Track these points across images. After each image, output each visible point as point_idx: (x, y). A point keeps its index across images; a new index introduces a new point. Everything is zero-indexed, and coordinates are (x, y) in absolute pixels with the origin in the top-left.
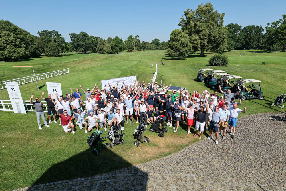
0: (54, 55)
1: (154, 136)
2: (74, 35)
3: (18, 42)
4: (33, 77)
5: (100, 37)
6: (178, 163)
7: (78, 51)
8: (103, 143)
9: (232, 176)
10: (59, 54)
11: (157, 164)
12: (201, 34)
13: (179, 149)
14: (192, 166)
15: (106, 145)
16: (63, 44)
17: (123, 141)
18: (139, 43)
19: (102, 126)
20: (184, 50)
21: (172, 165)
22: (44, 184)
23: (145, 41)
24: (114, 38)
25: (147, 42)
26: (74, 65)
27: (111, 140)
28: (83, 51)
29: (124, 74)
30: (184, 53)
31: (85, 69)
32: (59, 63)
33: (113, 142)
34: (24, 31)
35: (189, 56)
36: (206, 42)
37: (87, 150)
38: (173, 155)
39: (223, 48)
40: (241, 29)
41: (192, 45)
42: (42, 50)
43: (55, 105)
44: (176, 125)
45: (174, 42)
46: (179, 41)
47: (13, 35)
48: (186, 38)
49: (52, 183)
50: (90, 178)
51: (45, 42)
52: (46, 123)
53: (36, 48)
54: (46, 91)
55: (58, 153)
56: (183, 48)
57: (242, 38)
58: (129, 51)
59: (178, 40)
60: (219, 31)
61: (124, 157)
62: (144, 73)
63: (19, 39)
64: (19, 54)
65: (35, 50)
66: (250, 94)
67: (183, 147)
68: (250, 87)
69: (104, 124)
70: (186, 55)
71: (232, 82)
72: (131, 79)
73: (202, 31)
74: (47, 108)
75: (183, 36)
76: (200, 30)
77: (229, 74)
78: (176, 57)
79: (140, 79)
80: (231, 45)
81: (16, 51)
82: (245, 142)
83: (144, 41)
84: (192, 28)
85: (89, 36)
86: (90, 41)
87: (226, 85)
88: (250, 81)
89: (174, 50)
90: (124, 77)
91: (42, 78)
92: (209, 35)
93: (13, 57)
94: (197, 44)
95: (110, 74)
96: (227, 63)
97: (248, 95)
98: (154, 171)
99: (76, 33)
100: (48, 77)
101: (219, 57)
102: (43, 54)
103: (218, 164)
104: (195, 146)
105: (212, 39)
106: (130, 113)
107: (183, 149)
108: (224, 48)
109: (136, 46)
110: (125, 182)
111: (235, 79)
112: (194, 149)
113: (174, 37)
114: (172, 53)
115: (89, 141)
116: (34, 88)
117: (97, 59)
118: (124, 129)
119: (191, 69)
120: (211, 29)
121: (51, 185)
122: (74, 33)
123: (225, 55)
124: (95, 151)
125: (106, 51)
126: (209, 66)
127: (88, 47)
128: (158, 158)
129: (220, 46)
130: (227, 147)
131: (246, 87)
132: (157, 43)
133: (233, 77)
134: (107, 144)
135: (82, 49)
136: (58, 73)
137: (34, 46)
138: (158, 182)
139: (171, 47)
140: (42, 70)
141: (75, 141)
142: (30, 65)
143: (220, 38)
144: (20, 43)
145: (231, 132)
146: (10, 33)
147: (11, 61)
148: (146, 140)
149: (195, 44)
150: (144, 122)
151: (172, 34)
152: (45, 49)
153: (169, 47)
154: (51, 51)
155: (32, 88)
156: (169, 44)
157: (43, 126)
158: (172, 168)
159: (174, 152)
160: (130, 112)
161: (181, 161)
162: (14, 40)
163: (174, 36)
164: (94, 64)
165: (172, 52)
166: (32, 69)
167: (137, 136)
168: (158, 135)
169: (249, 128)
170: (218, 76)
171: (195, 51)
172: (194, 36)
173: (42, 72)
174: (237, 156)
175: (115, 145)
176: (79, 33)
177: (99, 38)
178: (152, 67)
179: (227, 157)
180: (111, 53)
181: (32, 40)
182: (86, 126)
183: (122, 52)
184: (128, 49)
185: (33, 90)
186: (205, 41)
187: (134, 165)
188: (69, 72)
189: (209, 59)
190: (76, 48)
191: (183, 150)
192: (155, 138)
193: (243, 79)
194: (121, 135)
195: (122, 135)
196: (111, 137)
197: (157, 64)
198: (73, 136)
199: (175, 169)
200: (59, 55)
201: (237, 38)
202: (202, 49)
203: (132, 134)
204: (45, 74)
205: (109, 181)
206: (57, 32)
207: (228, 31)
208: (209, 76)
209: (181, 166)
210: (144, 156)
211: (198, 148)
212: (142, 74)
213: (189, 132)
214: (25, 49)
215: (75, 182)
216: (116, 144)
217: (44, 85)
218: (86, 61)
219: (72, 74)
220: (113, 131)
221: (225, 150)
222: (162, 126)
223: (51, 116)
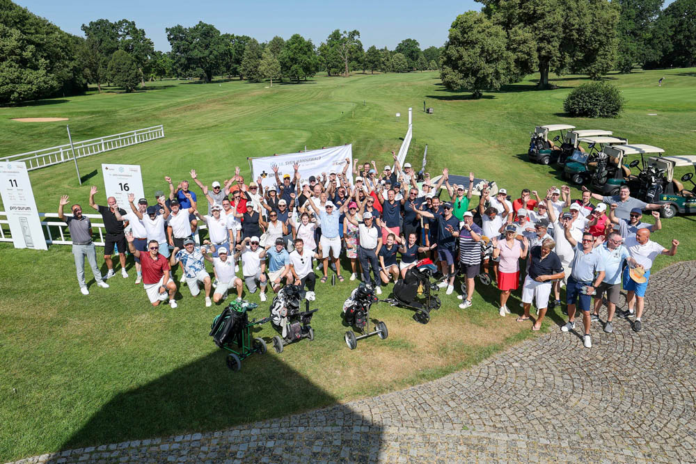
0: (124, 89)
1: (400, 321)
2: (179, 32)
3: (27, 54)
4: (66, 148)
5: (251, 37)
6: (472, 400)
7: (190, 75)
8: (256, 335)
9: (635, 445)
10: (137, 84)
11: (408, 399)
12: (540, 24)
13: (474, 358)
14: (512, 409)
15: (264, 342)
16: (149, 58)
17: (310, 330)
18: (359, 53)
19: (253, 287)
20: (491, 70)
21: (452, 404)
22: (93, 449)
23: (378, 48)
24: (290, 38)
25: (382, 50)
26: (178, 116)
27: (279, 329)
28: (202, 77)
29: (317, 142)
30: (489, 79)
31: (208, 128)
32: (135, 110)
33: (284, 334)
34: (45, 21)
35: (505, 89)
36: (554, 47)
37: (210, 355)
38: (455, 375)
39: (607, 64)
40: (661, 9)
41: (513, 56)
42: (92, 75)
43: (124, 228)
44: (467, 289)
45: (461, 49)
46: (477, 46)
47: (16, 33)
48: (497, 35)
49: (113, 447)
50: (217, 434)
51: (100, 51)
52: (98, 276)
53: (76, 70)
54: (101, 188)
55: (132, 361)
56: (487, 66)
57: (664, 35)
58: (330, 75)
59: (472, 44)
60: (594, 15)
61: (314, 379)
62: (373, 137)
63: (33, 46)
64: (29, 86)
65: (74, 75)
66: (688, 198)
67: (486, 352)
68: (689, 179)
69: (258, 282)
70: (497, 85)
71: (634, 164)
72: (337, 155)
73: (543, 16)
74: (103, 235)
75: (487, 30)
76: (539, 12)
77: (624, 141)
78: (466, 90)
79: (363, 154)
80: (632, 54)
81: (24, 77)
82: (672, 342)
83: (373, 48)
84: (513, 7)
85: (221, 34)
86: (222, 48)
87: (614, 171)
88: (689, 161)
89: (461, 71)
90: (316, 149)
91: (92, 151)
92: (565, 27)
93: (16, 95)
94: (528, 54)
95: (278, 139)
96: (617, 109)
97: (684, 204)
98: (402, 421)
99: (184, 28)
100: (106, 148)
101: (594, 90)
102: (94, 86)
103: (590, 407)
104: (521, 351)
105: (573, 40)
106: (331, 252)
107: (486, 358)
108: (610, 63)
109: (350, 60)
110: (315, 449)
111: (642, 154)
112: (518, 359)
113: (459, 34)
114: (455, 78)
115: (216, 331)
116: (67, 178)
117: (243, 98)
118: (314, 299)
119: (512, 127)
120: (569, 9)
121: (112, 452)
122: (179, 26)
123: (613, 84)
124: (232, 357)
125: (265, 76)
126: (564, 118)
127: (217, 66)
128: (412, 383)
129: (598, 58)
130: (619, 356)
131: (677, 179)
132: (413, 52)
133: (637, 149)
134: (268, 340)
135: (200, 71)
136: (134, 137)
137: (72, 64)
138: (413, 452)
139: (452, 62)
140: (92, 129)
141: (178, 328)
142: (59, 117)
143: (598, 34)
144: (34, 55)
145: (631, 311)
146: (8, 28)
147: (11, 106)
148: (377, 329)
149: (524, 53)
150: (373, 278)
151: (455, 26)
152: (100, 71)
153: (445, 63)
154: (117, 77)
155: (63, 179)
156: (446, 54)
157: (91, 283)
158: (455, 412)
159: (459, 368)
160: (334, 249)
161: (480, 395)
162: (19, 48)
163: (461, 32)
164: (234, 113)
165: (454, 76)
166: (65, 127)
167: (351, 318)
168: (414, 317)
169: (686, 301)
170: (592, 145)
171: (522, 74)
172: (520, 32)
173: (91, 135)
174: (649, 384)
175: (289, 344)
176: (192, 27)
177: (248, 38)
178: (396, 120)
179: (619, 387)
180: (281, 82)
181: (66, 48)
182: (207, 287)
183: (311, 79)
184: (329, 68)
185: (66, 186)
186: (553, 44)
187: (344, 402)
188: (163, 136)
189: (563, 95)
190: (182, 69)
191: (485, 362)
192: (404, 325)
193: (667, 155)
194: (306, 313)
195: (309, 315)
196: (277, 320)
197: (410, 113)
198: (171, 314)
199: (463, 417)
200: (138, 89)
201: (649, 35)
202: (543, 68)
203: (336, 312)
204: (100, 140)
205: (270, 444)
206: (133, 23)
207: (622, 13)
208: (563, 145)
209: (482, 410)
210: (372, 377)
211: (531, 357)
212: (366, 141)
213: (504, 310)
214: (48, 72)
215: (175, 446)
216: (293, 339)
217: (96, 170)
218: (211, 105)
219: (174, 139)
220: (283, 302)
221: (613, 365)
222: (426, 291)
223: (112, 256)
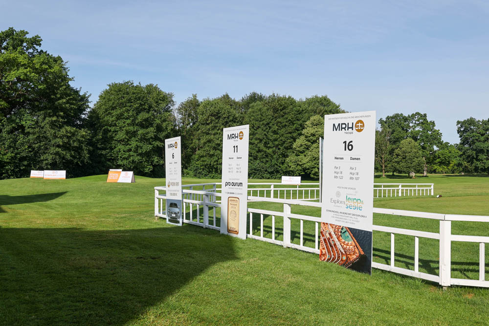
99: (477, 120)
122: (472, 118)
206: (425, 115)
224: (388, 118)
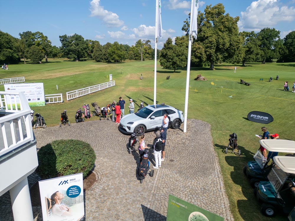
2: (65, 38)
7: (69, 57)
28: (75, 58)
36: (213, 51)
85: (85, 40)
99: (68, 36)
122: (65, 35)
152: (25, 54)
176: (72, 36)
177: (97, 42)
190: (66, 55)
206: (42, 33)
224: (24, 33)
